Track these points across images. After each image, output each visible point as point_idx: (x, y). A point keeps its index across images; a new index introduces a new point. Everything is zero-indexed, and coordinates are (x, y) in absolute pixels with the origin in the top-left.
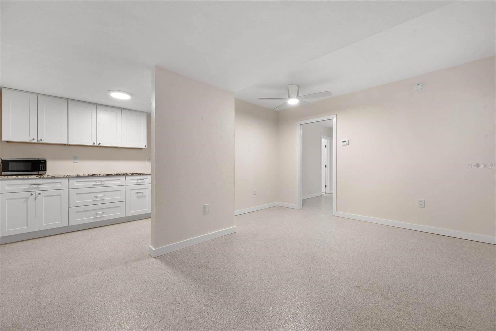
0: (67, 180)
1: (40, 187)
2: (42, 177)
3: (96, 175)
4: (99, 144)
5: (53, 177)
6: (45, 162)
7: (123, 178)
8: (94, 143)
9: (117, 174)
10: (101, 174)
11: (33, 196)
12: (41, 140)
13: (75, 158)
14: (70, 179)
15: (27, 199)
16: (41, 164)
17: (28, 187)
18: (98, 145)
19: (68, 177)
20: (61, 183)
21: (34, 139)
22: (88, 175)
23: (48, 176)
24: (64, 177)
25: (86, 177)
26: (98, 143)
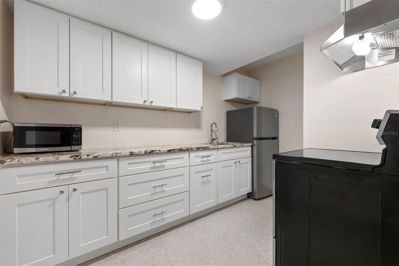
0: (116, 161)
1: (75, 178)
2: (79, 157)
3: (155, 152)
4: (152, 102)
5: (95, 157)
6: (80, 129)
7: (185, 155)
8: (145, 101)
9: (180, 149)
10: (161, 150)
11: (65, 195)
12: (75, 93)
13: (115, 124)
14: (120, 159)
15: (54, 200)
16: (75, 133)
17: (55, 178)
18: (149, 104)
19: (118, 156)
20: (107, 167)
21: (64, 92)
22: (145, 152)
23: (88, 156)
24: (112, 157)
25: (142, 155)
26: (150, 102)
